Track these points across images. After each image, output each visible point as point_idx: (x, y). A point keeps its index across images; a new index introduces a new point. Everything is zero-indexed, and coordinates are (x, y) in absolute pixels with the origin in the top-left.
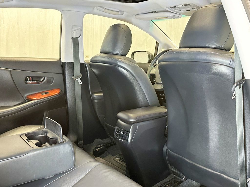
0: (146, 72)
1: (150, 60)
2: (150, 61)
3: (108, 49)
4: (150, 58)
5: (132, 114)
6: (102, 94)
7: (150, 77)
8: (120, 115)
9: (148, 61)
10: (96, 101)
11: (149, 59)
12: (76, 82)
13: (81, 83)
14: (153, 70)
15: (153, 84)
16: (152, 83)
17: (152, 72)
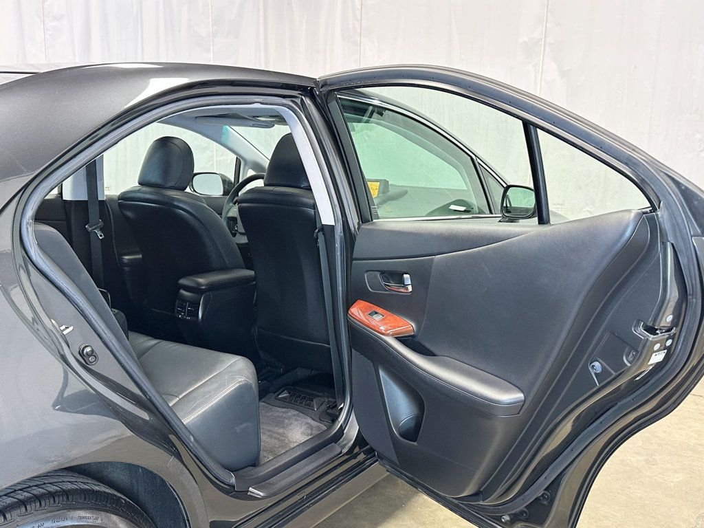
0: (220, 214)
1: (226, 190)
2: (225, 193)
3: (154, 178)
4: (226, 187)
5: (201, 278)
6: (140, 256)
7: (228, 223)
8: (183, 281)
9: (222, 193)
10: (126, 269)
11: (224, 188)
12: (92, 235)
13: (103, 237)
14: (232, 210)
15: (234, 235)
16: (231, 233)
17: (231, 214)
